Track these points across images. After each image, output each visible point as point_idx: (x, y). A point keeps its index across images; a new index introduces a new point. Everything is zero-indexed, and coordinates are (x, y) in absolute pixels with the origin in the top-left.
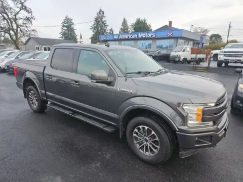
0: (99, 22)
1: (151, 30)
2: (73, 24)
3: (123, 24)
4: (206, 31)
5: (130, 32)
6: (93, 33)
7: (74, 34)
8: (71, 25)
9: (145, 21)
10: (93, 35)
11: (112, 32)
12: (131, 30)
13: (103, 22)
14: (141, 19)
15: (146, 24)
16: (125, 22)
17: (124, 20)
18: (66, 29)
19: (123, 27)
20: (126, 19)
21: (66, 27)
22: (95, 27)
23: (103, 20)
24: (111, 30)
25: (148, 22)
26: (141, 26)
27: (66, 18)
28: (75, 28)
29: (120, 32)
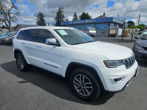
0: (59, 15)
3: (74, 16)
8: (42, 17)
10: (56, 23)
14: (85, 13)
18: (39, 20)
20: (76, 13)
22: (57, 18)
23: (62, 14)
25: (89, 15)
28: (45, 19)
29: (72, 20)
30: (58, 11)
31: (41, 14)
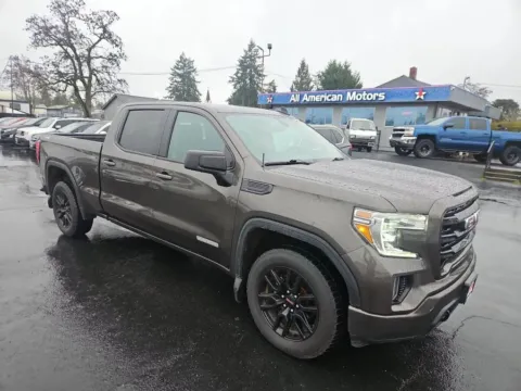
0: (248, 67)
1: (360, 86)
2: (194, 71)
3: (299, 72)
4: (483, 91)
5: (314, 89)
6: (234, 91)
7: (196, 90)
8: (190, 73)
9: (347, 67)
10: (234, 94)
11: (274, 88)
12: (315, 85)
13: (256, 69)
14: (337, 63)
15: (349, 72)
16: (303, 70)
17: (303, 65)
18: (179, 80)
19: (299, 79)
20: (307, 63)
21: (180, 76)
22: (239, 78)
23: (257, 64)
24: (270, 84)
25: (353, 70)
26: (338, 78)
27: (181, 57)
28: (197, 79)
29: (292, 90)
30: (243, 54)
31: (185, 60)
